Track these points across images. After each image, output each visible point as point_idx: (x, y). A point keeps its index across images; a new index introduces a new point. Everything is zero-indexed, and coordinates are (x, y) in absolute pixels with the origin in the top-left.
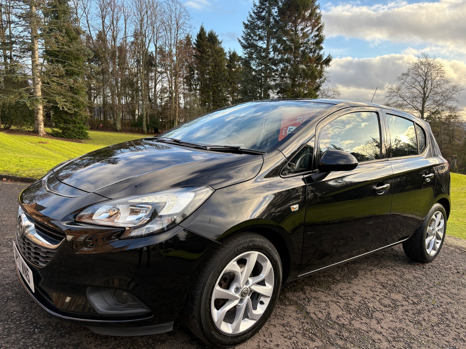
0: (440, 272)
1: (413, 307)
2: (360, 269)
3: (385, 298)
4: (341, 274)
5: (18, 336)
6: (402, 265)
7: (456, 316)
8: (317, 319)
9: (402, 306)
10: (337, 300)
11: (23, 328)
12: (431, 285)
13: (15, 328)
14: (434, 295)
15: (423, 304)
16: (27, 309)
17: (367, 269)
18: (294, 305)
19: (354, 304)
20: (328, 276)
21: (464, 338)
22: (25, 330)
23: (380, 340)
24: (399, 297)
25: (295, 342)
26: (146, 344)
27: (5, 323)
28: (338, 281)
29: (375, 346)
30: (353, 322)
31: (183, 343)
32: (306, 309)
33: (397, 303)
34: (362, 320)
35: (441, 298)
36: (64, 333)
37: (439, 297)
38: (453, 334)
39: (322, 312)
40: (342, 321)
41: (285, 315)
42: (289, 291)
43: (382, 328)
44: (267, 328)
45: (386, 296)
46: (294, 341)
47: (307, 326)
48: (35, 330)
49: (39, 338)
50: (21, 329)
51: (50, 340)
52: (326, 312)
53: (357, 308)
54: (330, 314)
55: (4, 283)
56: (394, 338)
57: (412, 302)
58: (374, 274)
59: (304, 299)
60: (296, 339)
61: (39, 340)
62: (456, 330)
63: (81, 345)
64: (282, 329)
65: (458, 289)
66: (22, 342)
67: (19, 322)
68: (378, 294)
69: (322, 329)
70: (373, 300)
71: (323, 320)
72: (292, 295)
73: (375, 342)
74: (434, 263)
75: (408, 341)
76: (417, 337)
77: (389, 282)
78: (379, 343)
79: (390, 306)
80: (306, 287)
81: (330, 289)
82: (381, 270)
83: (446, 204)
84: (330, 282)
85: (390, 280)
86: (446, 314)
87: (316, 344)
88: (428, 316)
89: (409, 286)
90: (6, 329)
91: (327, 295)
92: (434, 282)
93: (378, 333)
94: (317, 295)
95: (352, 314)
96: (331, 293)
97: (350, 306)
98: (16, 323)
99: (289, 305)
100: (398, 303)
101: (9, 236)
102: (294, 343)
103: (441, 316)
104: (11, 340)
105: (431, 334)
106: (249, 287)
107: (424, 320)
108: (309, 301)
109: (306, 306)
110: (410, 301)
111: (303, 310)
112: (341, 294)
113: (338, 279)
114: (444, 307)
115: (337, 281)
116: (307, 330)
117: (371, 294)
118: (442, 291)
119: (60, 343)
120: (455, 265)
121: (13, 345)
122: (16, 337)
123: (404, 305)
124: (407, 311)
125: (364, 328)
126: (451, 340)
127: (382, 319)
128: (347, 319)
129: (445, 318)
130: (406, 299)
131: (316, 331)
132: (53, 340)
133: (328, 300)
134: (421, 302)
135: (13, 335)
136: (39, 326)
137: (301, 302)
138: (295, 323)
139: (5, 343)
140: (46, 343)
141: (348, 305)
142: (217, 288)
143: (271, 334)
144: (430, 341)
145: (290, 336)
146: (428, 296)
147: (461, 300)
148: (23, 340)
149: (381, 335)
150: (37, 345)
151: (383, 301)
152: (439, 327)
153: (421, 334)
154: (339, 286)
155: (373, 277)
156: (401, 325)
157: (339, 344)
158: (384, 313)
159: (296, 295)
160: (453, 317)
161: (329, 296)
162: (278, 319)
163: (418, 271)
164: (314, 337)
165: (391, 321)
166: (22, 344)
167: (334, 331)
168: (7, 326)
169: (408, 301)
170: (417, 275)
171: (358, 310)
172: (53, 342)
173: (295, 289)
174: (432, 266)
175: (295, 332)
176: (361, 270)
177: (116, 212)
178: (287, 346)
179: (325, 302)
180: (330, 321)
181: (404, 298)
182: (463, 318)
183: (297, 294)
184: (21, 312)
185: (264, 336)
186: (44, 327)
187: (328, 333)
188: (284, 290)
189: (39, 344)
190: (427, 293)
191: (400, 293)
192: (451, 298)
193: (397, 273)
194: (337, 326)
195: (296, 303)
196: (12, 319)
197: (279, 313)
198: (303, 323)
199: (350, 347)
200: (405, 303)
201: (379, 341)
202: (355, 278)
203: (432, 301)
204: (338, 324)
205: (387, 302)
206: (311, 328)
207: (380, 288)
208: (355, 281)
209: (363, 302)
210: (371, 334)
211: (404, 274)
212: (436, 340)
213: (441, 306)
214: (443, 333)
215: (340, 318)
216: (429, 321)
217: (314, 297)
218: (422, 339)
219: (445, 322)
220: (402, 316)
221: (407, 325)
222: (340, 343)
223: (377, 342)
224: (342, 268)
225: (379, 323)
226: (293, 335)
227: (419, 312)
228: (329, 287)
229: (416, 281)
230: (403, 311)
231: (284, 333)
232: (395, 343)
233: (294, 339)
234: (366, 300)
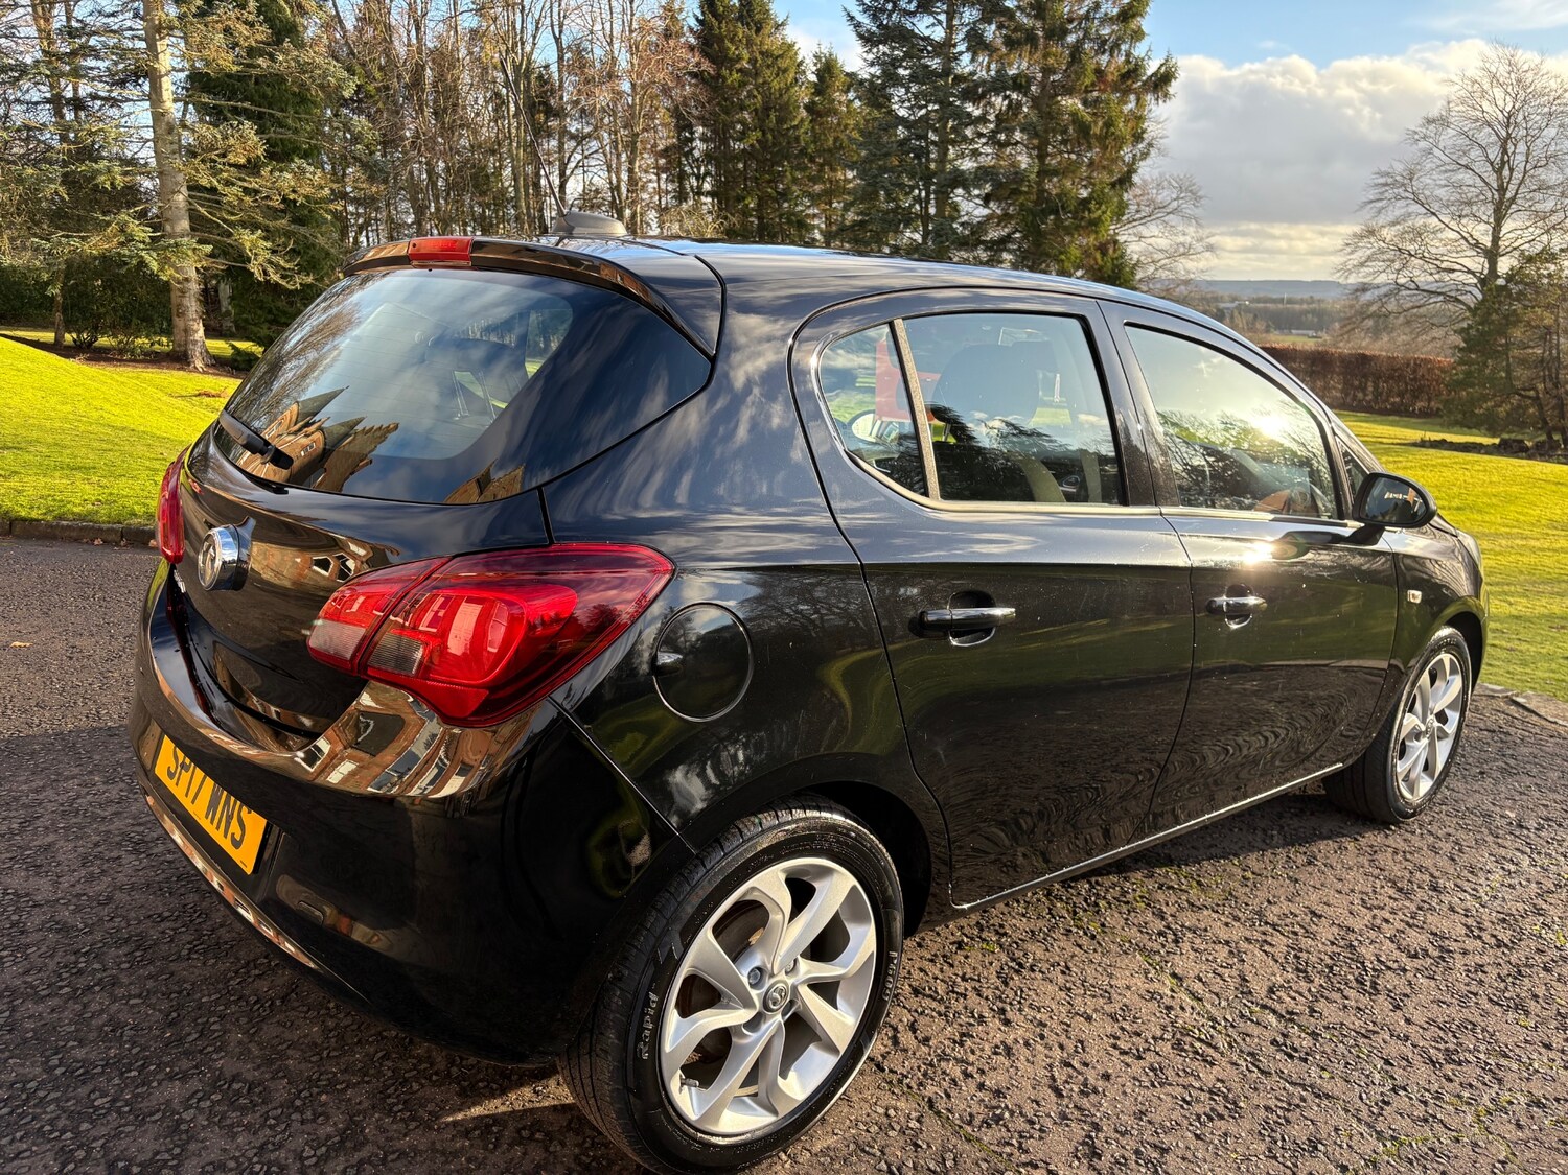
1: (1496, 957)
2: (1321, 836)
3: (1408, 930)
5: (371, 1050)
8: (1208, 996)
9: (1465, 953)
10: (1264, 937)
12: (1550, 884)
13: (355, 1027)
14: (1561, 918)
15: (1526, 948)
17: (1343, 835)
18: (1135, 952)
19: (1318, 948)
23: (1407, 1060)
24: (1454, 926)
25: (1156, 1066)
28: (1259, 876)
29: (1392, 1076)
30: (1321, 1006)
32: (1173, 965)
33: (1447, 942)
34: (1347, 998)
39: (1221, 976)
40: (1287, 1002)
41: (1112, 986)
42: (1110, 908)
43: (1408, 1021)
44: (1066, 1024)
45: (1411, 921)
46: (1151, 1064)
47: (1182, 1020)
49: (429, 1057)
50: (373, 1032)
51: (464, 1063)
52: (1234, 974)
53: (1329, 961)
54: (1247, 981)
56: (1448, 1053)
57: (1492, 941)
58: (1368, 849)
59: (1161, 934)
60: (1158, 1059)
64: (1110, 1027)
66: (388, 1068)
68: (1387, 915)
69: (1231, 1028)
70: (1373, 934)
71: (1227, 1000)
72: (1122, 922)
73: (1392, 1065)
75: (1489, 1061)
76: (1517, 1050)
77: (1418, 877)
78: (1405, 1069)
79: (1426, 952)
80: (1161, 897)
81: (1237, 900)
82: (1387, 836)
84: (1231, 877)
85: (1421, 869)
87: (1217, 1071)
88: (1546, 985)
89: (1479, 887)
90: (330, 1031)
92: (1559, 875)
93: (1398, 1037)
94: (1199, 921)
95: (1312, 981)
97: (1304, 955)
99: (1118, 954)
100: (1453, 946)
102: (1153, 1069)
105: (1558, 1040)
107: (1535, 997)
108: (1178, 942)
109: (1171, 958)
110: (1486, 937)
111: (1162, 968)
112: (1272, 918)
113: (1256, 869)
115: (1253, 873)
116: (1186, 1032)
117: (1366, 916)
121: (366, 1079)
122: (367, 1055)
123: (1470, 949)
124: (1480, 967)
125: (1355, 1022)
127: (1406, 996)
128: (1301, 994)
130: (1475, 930)
131: (1212, 1033)
133: (1235, 937)
134: (1520, 940)
135: (357, 1049)
137: (1156, 947)
138: (1146, 1009)
141: (1296, 950)
143: (1081, 1042)
144: (1557, 1063)
145: (1138, 1050)
146: (1541, 919)
148: (388, 1063)
149: (1409, 1044)
150: (431, 1075)
151: (1405, 940)
153: (1527, 1042)
154: (1262, 894)
155: (1364, 860)
156: (1466, 1013)
157: (1286, 1071)
158: (1409, 975)
159: (1136, 922)
161: (1236, 924)
162: (1094, 997)
163: (1506, 839)
164: (1210, 1052)
165: (1435, 1001)
166: (390, 1073)
167: (1267, 1034)
168: (331, 1023)
169: (1480, 937)
170: (1503, 852)
171: (1331, 968)
172: (473, 1066)
173: (1127, 903)
174: (1548, 819)
175: (1149, 1035)
176: (1325, 838)
178: (1134, 1078)
179: (1227, 943)
180: (1249, 1004)
181: (1468, 927)
183: (1138, 918)
185: (1062, 1047)
188: (1096, 905)
189: (436, 1073)
190: (1539, 912)
191: (1454, 911)
193: (1440, 844)
194: (1272, 1019)
195: (1141, 948)
197: (1094, 977)
198: (1169, 1008)
199: (1319, 1081)
200: (1471, 944)
201: (1404, 1063)
202: (1310, 863)
203: (1554, 937)
204: (1274, 1012)
205: (1416, 939)
206: (1195, 1023)
207: (1390, 898)
208: (1311, 876)
209: (1342, 943)
210: (1377, 1040)
211: (1460, 851)
215: (1278, 993)
216: (1551, 999)
217: (1189, 929)
218: (1534, 1057)
220: (1467, 985)
221: (1485, 1014)
222: (1290, 1067)
223: (1400, 1067)
224: (1264, 831)
225: (1397, 1007)
226: (1146, 1046)
227: (1518, 973)
228: (1231, 894)
229: (1501, 872)
230: (1469, 971)
231: (1118, 1038)
232: (1452, 1066)
233: (1150, 1057)
234: (1351, 937)
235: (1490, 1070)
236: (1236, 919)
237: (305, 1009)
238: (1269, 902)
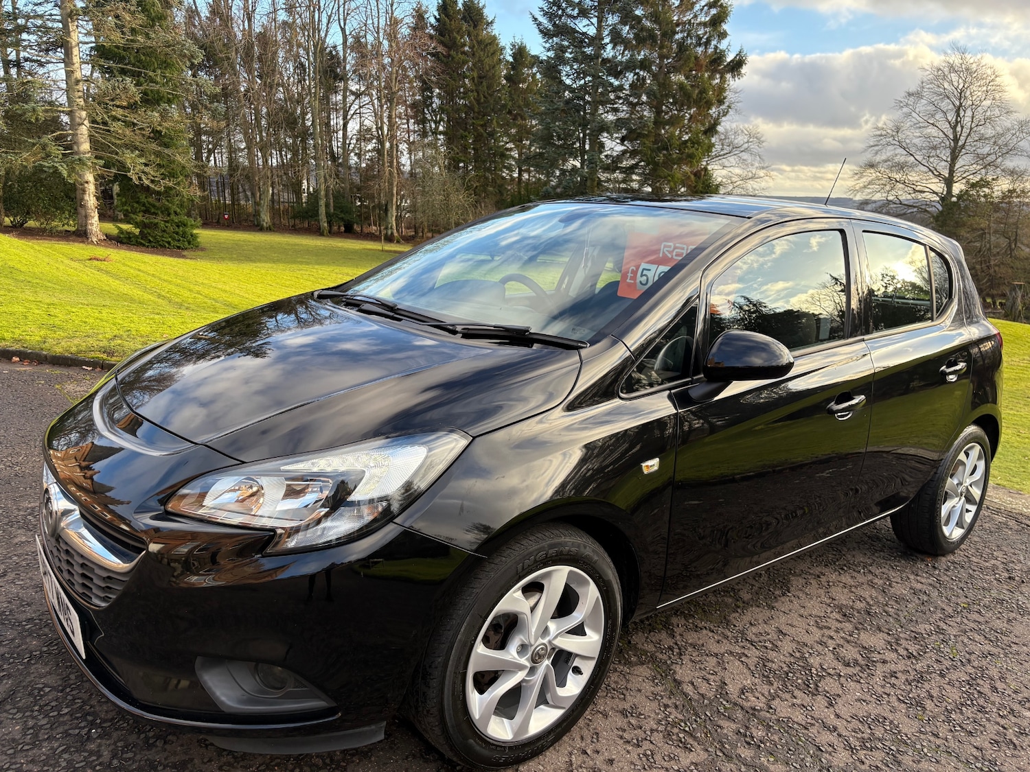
0: (971, 576)
1: (906, 665)
2: (795, 575)
3: (846, 645)
4: (753, 585)
5: (56, 745)
6: (889, 562)
7: (1000, 686)
8: (696, 697)
9: (884, 662)
10: (743, 650)
11: (66, 727)
12: (949, 610)
13: (48, 726)
14: (955, 636)
15: (930, 658)
16: (72, 682)
17: (810, 574)
18: (648, 662)
19: (778, 660)
20: (724, 591)
21: (1014, 739)
22: (70, 731)
23: (833, 747)
24: (875, 640)
25: (649, 753)
26: (328, 761)
27: (26, 714)
28: (747, 604)
29: (820, 760)
30: (775, 703)
31: (407, 757)
32: (675, 672)
33: (873, 655)
34: (795, 698)
35: (970, 642)
36: (153, 737)
37: (966, 641)
38: (992, 729)
39: (708, 681)
40: (752, 701)
41: (627, 689)
42: (637, 629)
43: (838, 716)
44: (589, 719)
45: (849, 638)
46: (645, 750)
47: (675, 715)
48: (90, 731)
49: (99, 751)
50: (61, 729)
51: (125, 756)
52: (717, 679)
53: (786, 669)
54: (726, 684)
55: (23, 617)
56: (863, 740)
57: (905, 653)
58: (826, 584)
59: (671, 648)
60: (652, 747)
61: (99, 756)
62: (999, 720)
63: (189, 766)
64: (620, 721)
65: (1009, 621)
66: (65, 760)
67: (56, 713)
68: (832, 634)
69: (708, 722)
70: (820, 648)
71: (709, 699)
72: (644, 639)
73: (822, 751)
74: (958, 557)
75: (892, 747)
76: (913, 738)
77: (859, 605)
78: (830, 754)
79: (856, 663)
80: (674, 620)
81: (728, 623)
82: (840, 574)
83: (991, 426)
84: (727, 605)
85: (861, 598)
86: (981, 682)
87: (692, 757)
88: (939, 687)
89: (900, 613)
90: (29, 729)
91: (720, 638)
92: (957, 604)
93: (829, 729)
94: (699, 639)
95: (772, 684)
96: (729, 634)
97: (770, 664)
98: (51, 715)
99: (636, 664)
100: (876, 657)
101: (30, 502)
102: (645, 755)
103: (967, 687)
104: (40, 756)
105: (943, 730)
106: (550, 642)
107: (932, 697)
108: (681, 655)
109: (673, 667)
110: (901, 650)
111: (666, 675)
112: (751, 636)
113: (745, 599)
114: (976, 664)
115: (744, 602)
116: (674, 725)
117: (817, 634)
118: (972, 625)
119: (146, 761)
120: (1005, 561)
121: (45, 769)
122: (52, 748)
123: (888, 659)
124: (893, 674)
125: (799, 717)
126: (986, 745)
127: (839, 696)
128: (763, 695)
129: (975, 692)
130: (893, 646)
131: (694, 726)
132: (130, 755)
133: (722, 651)
134: (925, 653)
135: (45, 744)
136: (98, 721)
137: (665, 657)
138: (649, 707)
139: (28, 762)
140: (115, 762)
141: (764, 661)
142: (480, 649)
143: (597, 734)
144: (941, 749)
145: (637, 740)
146: (941, 636)
147: (1015, 647)
148: (66, 756)
149: (835, 734)
150: (96, 766)
151: (842, 653)
152: (962, 713)
153: (921, 732)
154: (747, 618)
155: (822, 592)
156: (880, 710)
157: (743, 756)
158: (842, 680)
159: (654, 640)
160: (994, 689)
161: (725, 641)
162: (613, 698)
163: (923, 577)
164: (690, 741)
165: (859, 700)
166: (64, 764)
167: (734, 726)
168: (31, 723)
169: (896, 650)
170: (919, 586)
171: (787, 674)
172: (130, 759)
173: (650, 625)
174: (953, 563)
175: (648, 728)
176: (797, 576)
177: (255, 489)
178: (632, 763)
179: (716, 655)
180: (724, 703)
181: (889, 642)
182: (1016, 692)
183: (655, 637)
184: (60, 688)
185: (582, 738)
186: (110, 724)
187: (719, 730)
189: (100, 764)
190: (940, 631)
191: (880, 630)
192: (991, 641)
193: (876, 581)
194: (739, 714)
195: (653, 659)
196: (40, 706)
197: (616, 682)
198: (666, 706)
199: (766, 763)
200: (890, 656)
201: (830, 749)
202: (784, 594)
203: (949, 651)
204: (742, 708)
205: (850, 653)
206: (683, 718)
207: (837, 620)
208: (783, 604)
209: (798, 655)
210: (813, 730)
211: (890, 585)
212: (953, 744)
213: (969, 661)
214: (969, 728)
215: (747, 694)
216: (942, 698)
217: (691, 644)
218: (925, 744)
219: (975, 703)
220: (883, 687)
221: (893, 710)
222: (746, 753)
223: (827, 752)
225: (831, 705)
226: (644, 736)
227: (921, 678)
228: (725, 618)
229: (917, 601)
230: (885, 676)
231: (624, 731)
232: (865, 752)
233: (646, 745)
234: (805, 650)
235: (892, 754)
236: (727, 637)
237: (16, 710)
238: (751, 624)
